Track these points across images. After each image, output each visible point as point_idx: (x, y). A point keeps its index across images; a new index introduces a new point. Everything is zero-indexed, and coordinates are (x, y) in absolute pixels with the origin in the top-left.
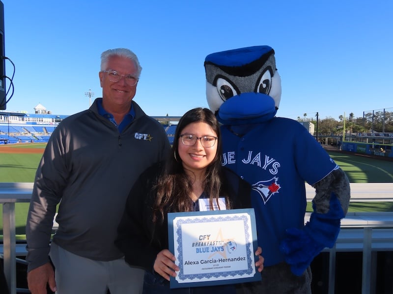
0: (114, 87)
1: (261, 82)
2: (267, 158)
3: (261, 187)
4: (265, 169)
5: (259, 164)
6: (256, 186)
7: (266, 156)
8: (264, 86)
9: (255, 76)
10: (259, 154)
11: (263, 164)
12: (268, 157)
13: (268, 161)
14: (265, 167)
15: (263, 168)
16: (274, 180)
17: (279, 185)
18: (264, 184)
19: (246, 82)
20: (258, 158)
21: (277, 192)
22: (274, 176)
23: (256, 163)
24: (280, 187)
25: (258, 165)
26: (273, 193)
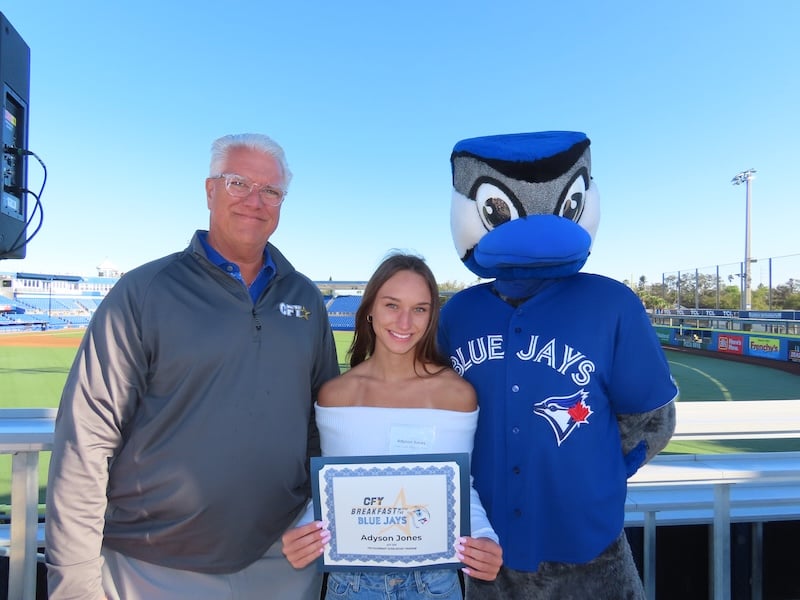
0: (236, 209)
1: (568, 197)
2: (568, 350)
3: (554, 409)
4: (563, 373)
5: (552, 363)
6: (543, 406)
7: (567, 347)
8: (574, 204)
9: (559, 183)
10: (553, 341)
11: (559, 362)
12: (571, 350)
13: (570, 357)
14: (563, 370)
15: (559, 370)
16: (580, 395)
17: (589, 407)
18: (560, 402)
19: (539, 195)
20: (549, 350)
21: (586, 422)
22: (580, 388)
23: (545, 360)
24: (591, 412)
25: (549, 364)
26: (578, 423)
